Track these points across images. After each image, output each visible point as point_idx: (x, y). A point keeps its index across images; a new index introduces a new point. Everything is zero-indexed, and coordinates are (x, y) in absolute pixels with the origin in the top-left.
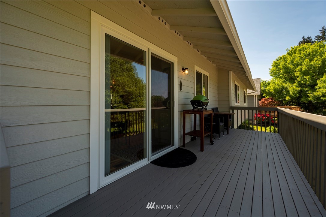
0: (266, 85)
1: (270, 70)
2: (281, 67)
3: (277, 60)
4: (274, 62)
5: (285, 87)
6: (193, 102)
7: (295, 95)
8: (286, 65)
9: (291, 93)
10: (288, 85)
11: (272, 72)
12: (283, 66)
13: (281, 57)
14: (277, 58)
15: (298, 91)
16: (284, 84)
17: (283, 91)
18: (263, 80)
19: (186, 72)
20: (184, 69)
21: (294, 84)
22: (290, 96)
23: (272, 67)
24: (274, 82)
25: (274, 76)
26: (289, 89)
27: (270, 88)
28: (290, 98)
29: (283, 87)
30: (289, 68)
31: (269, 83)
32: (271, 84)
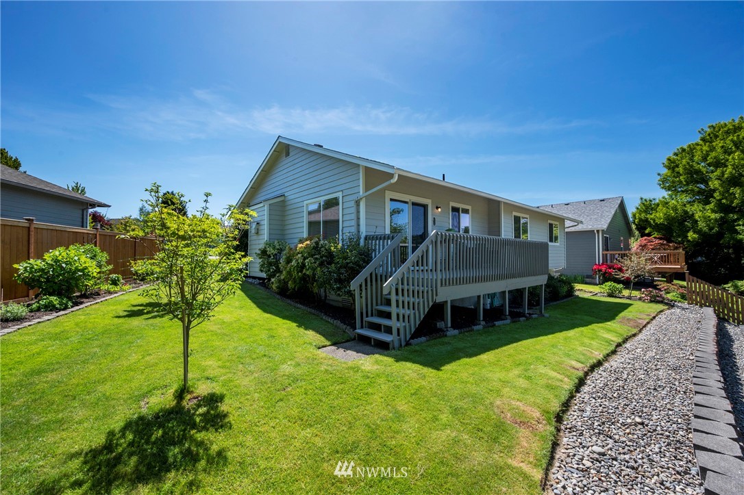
0: (648, 207)
1: (659, 178)
2: (681, 170)
3: (676, 154)
4: (669, 159)
5: (691, 213)
7: (711, 230)
8: (692, 166)
9: (701, 224)
10: (697, 211)
11: (664, 180)
12: (685, 169)
13: (685, 147)
14: (676, 151)
15: (715, 219)
16: (688, 208)
17: (686, 221)
18: (644, 198)
19: (440, 210)
20: (437, 208)
21: (708, 207)
22: (699, 232)
23: (665, 171)
24: (667, 203)
25: (669, 190)
26: (697, 217)
27: (659, 216)
28: (696, 236)
29: (686, 212)
30: (698, 172)
31: (658, 205)
32: (660, 207)
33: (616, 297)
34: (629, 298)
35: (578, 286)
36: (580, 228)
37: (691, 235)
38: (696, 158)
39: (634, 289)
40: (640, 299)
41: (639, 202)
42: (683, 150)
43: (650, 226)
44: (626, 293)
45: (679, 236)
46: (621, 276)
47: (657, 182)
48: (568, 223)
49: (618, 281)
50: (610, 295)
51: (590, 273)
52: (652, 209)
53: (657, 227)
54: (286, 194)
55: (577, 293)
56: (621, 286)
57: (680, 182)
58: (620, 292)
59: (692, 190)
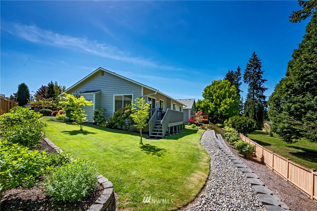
0: (200, 102)
1: (202, 94)
2: (207, 92)
3: (206, 87)
4: (205, 89)
6: (159, 109)
7: (213, 110)
8: (210, 92)
9: (211, 108)
10: (210, 104)
11: (204, 95)
12: (208, 92)
15: (214, 107)
16: (209, 103)
17: (208, 107)
19: (158, 101)
20: (157, 101)
21: (213, 104)
22: (210, 110)
23: (204, 92)
24: (204, 102)
25: (205, 98)
26: (210, 106)
27: (202, 105)
28: (210, 111)
29: (208, 104)
30: (211, 93)
31: (202, 102)
32: (203, 102)
33: (194, 128)
34: (197, 128)
35: (186, 126)
36: (187, 108)
37: (209, 111)
38: (211, 89)
39: (198, 126)
40: (200, 128)
41: (198, 100)
42: (208, 87)
43: (200, 108)
44: (196, 127)
45: (206, 111)
46: (195, 122)
47: (202, 95)
48: (184, 106)
49: (195, 124)
50: (193, 128)
51: (187, 122)
52: (201, 103)
53: (202, 108)
54: (101, 90)
55: (185, 128)
56: (195, 125)
57: (207, 96)
58: (195, 127)
59: (209, 98)
